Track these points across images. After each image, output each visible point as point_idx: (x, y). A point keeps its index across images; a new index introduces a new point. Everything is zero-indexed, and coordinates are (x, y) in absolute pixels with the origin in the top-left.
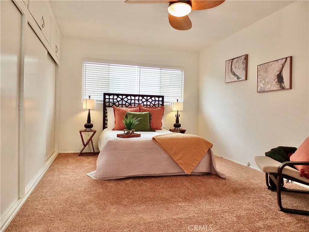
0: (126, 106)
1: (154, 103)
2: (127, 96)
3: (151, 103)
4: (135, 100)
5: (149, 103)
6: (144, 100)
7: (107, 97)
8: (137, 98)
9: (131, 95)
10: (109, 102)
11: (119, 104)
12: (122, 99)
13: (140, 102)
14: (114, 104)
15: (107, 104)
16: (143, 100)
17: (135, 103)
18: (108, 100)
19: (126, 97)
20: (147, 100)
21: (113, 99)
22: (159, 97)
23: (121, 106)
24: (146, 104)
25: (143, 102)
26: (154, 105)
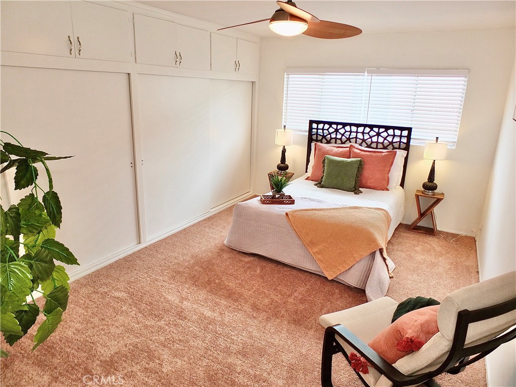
0: (341, 141)
1: (390, 140)
2: (344, 125)
3: (385, 139)
4: (357, 132)
5: (381, 140)
6: (372, 133)
7: (314, 126)
8: (361, 129)
9: (351, 125)
10: (317, 134)
11: (331, 138)
12: (337, 131)
13: (366, 137)
14: (324, 137)
15: (314, 137)
16: (370, 134)
17: (356, 138)
18: (316, 130)
19: (343, 127)
20: (378, 134)
21: (323, 129)
22: (402, 129)
23: (333, 141)
24: (376, 141)
25: (371, 137)
26: (391, 143)
